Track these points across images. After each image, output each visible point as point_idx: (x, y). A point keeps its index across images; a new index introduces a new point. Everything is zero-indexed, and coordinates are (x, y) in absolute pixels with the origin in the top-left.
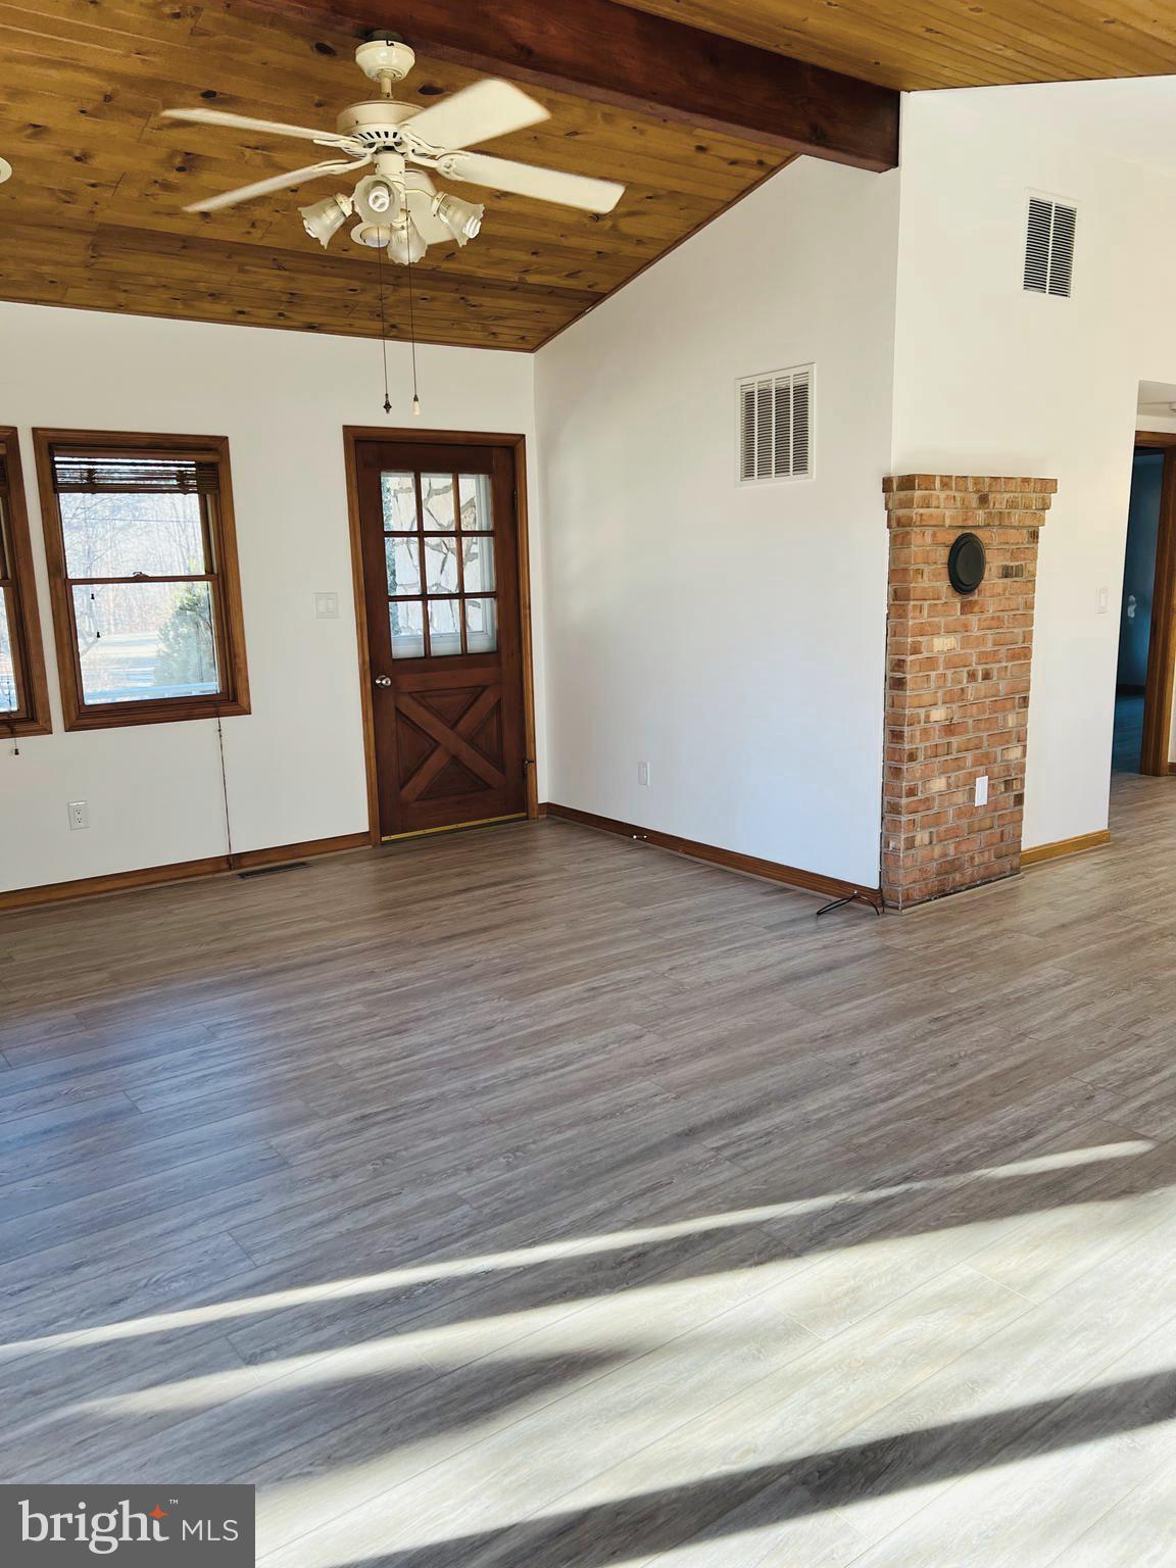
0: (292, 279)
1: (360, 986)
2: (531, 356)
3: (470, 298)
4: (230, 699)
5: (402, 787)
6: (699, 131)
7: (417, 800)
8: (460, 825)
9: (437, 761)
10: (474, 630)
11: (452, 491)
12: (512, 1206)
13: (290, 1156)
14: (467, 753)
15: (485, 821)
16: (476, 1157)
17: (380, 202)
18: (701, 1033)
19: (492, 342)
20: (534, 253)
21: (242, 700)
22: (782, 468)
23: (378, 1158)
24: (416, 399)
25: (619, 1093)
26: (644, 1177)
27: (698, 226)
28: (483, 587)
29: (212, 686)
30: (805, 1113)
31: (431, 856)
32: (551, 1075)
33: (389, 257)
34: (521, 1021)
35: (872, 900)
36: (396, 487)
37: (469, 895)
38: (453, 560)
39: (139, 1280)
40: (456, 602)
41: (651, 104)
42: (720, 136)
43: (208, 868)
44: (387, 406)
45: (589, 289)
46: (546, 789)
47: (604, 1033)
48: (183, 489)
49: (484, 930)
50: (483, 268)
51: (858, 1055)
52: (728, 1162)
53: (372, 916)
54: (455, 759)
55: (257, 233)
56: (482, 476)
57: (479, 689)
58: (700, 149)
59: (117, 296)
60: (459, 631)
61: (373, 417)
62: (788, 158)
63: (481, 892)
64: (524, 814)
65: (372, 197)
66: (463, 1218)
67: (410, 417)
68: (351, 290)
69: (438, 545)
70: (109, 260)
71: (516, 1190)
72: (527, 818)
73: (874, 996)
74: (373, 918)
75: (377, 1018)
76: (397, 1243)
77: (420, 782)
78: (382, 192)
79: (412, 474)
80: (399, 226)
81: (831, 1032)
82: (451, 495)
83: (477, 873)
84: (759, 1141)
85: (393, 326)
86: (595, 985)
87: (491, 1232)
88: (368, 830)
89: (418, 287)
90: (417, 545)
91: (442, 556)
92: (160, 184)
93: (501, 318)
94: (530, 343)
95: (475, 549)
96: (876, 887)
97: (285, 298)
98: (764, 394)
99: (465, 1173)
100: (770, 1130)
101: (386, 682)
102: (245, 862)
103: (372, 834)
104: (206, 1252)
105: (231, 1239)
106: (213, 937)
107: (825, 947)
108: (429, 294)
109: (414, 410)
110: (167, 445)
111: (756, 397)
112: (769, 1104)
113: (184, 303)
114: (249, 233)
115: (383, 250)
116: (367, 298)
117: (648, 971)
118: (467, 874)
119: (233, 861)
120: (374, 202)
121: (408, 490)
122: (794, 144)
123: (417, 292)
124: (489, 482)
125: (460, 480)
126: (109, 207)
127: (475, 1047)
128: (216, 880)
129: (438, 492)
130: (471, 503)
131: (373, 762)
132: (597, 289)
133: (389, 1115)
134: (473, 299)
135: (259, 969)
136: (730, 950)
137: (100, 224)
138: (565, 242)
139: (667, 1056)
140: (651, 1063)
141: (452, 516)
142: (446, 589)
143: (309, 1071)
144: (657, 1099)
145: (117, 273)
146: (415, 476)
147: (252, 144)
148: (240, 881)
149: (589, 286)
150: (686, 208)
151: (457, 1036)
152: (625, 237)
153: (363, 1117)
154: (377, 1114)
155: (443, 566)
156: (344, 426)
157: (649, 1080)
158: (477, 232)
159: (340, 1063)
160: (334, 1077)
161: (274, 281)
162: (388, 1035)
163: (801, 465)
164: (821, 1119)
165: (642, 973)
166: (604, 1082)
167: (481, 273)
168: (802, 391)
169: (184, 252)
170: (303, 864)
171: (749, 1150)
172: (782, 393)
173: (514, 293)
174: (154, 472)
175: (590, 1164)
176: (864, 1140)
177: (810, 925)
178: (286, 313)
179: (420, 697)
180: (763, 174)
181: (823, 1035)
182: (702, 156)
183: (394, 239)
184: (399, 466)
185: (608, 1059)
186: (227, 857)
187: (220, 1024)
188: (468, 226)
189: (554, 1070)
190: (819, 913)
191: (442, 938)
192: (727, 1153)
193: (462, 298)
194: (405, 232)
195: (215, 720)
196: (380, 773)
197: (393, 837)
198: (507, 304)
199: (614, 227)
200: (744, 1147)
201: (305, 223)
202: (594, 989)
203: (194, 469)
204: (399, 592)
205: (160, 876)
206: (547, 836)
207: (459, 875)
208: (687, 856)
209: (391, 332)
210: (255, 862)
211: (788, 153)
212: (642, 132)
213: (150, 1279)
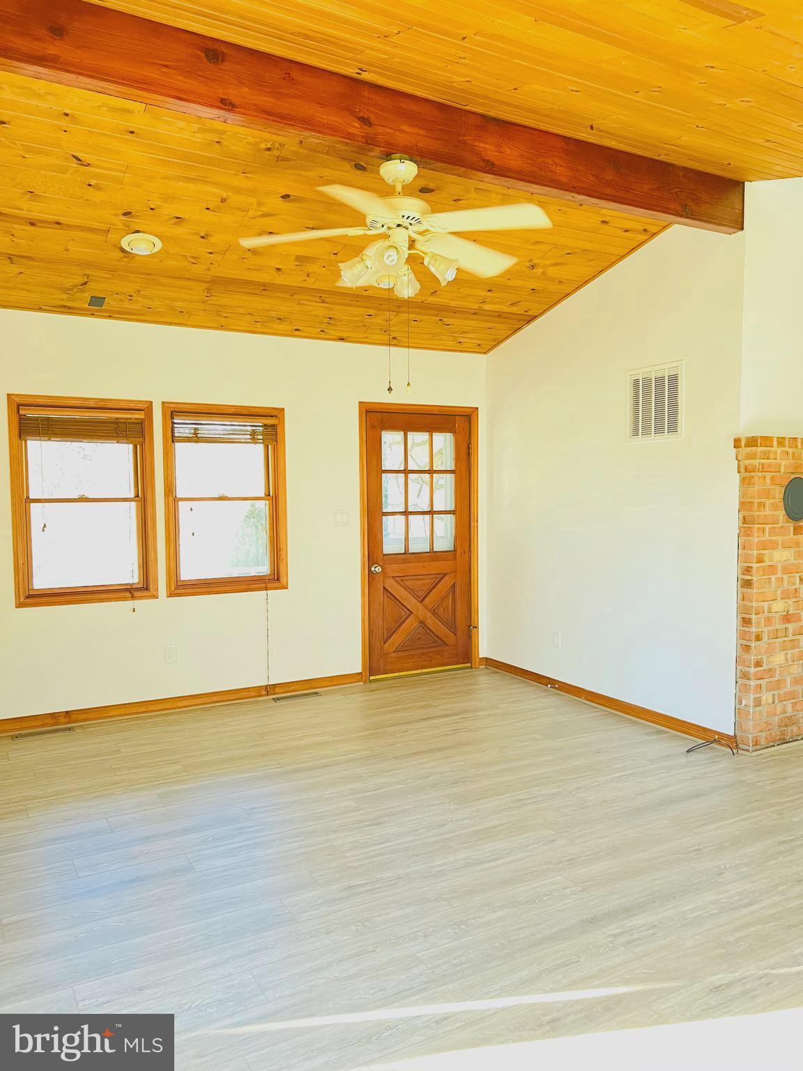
0: (331, 309)
1: (351, 786)
2: (484, 356)
3: (445, 320)
4: (274, 580)
5: (385, 642)
6: (603, 211)
7: (395, 652)
8: (424, 671)
9: (410, 624)
10: (438, 535)
11: (428, 444)
12: (458, 969)
13: (296, 914)
14: (431, 621)
15: (442, 668)
16: (431, 927)
17: (391, 258)
18: (601, 841)
19: (459, 348)
20: (489, 291)
21: (283, 579)
22: (659, 430)
23: (360, 921)
24: (409, 384)
25: (538, 884)
26: (558, 955)
27: (601, 271)
28: (446, 506)
29: (264, 569)
30: (683, 912)
31: (404, 692)
32: (487, 865)
33: (395, 293)
34: (465, 822)
35: (729, 743)
36: (391, 441)
37: (430, 722)
38: (427, 489)
39: (185, 1004)
40: (427, 517)
41: (573, 194)
42: (619, 214)
43: (253, 694)
44: (390, 389)
45: (526, 313)
46: (485, 647)
47: (527, 835)
48: (254, 440)
49: (440, 749)
50: (455, 301)
51: (723, 867)
52: (623, 948)
53: (361, 734)
54: (422, 623)
55: (311, 280)
56: (448, 434)
57: (441, 576)
58: (604, 222)
59: (221, 320)
60: (428, 536)
61: (380, 396)
62: (665, 227)
63: (436, 721)
64: (470, 664)
65: (385, 257)
66: (421, 975)
67: (403, 397)
68: (368, 315)
69: (416, 479)
70: (216, 298)
71: (460, 956)
72: (471, 667)
73: (733, 820)
74: (362, 736)
75: (362, 812)
76: (372, 991)
77: (397, 639)
78: (392, 252)
79: (403, 433)
80: (402, 274)
81: (700, 847)
82: (427, 447)
83: (435, 706)
84: (646, 933)
85: (394, 338)
86: (520, 797)
87: (441, 989)
88: (361, 671)
89: (413, 313)
90: (403, 479)
91: (419, 486)
92: (252, 252)
93: (466, 332)
94: (486, 347)
95: (441, 482)
96: (732, 734)
97: (326, 320)
98: (647, 381)
99: (422, 939)
100: (656, 923)
101: (378, 569)
102: (277, 690)
103: (363, 674)
104: (233, 986)
105: (251, 976)
106: (254, 744)
107: (694, 778)
108: (418, 317)
109: (407, 392)
110: (245, 413)
111: (641, 383)
112: (655, 902)
113: (261, 324)
114: (305, 280)
115: (391, 290)
116: (378, 321)
117: (560, 790)
118: (428, 707)
119: (269, 689)
120: (387, 259)
121: (399, 443)
122: (670, 218)
123: (412, 316)
124: (453, 438)
125: (433, 437)
126: (219, 266)
127: (432, 839)
128: (257, 702)
129: (419, 445)
130: (440, 452)
131: (367, 623)
132: (530, 313)
133: (369, 887)
134: (447, 321)
135: (282, 769)
136: (622, 776)
137: (213, 276)
138: (510, 283)
139: (575, 857)
140: (562, 862)
141: (427, 460)
142: (421, 508)
143: (313, 848)
144: (568, 891)
145: (221, 306)
146: (404, 434)
147: (310, 226)
148: (273, 704)
149: (525, 311)
150: (593, 260)
151: (418, 830)
152: (551, 279)
153: (350, 887)
154: (360, 885)
155: (420, 492)
156: (360, 402)
157: (561, 875)
158: (454, 277)
159: (335, 844)
160: (330, 855)
161: (319, 310)
162: (369, 825)
163: (673, 428)
164: (696, 918)
165: (555, 791)
166: (526, 874)
167: (453, 303)
168: (674, 379)
169: (264, 292)
170: (316, 693)
171: (639, 939)
172: (659, 381)
173: (475, 316)
174: (235, 430)
175: (517, 940)
176: (731, 939)
177: (683, 760)
178: (328, 329)
179: (400, 580)
180: (647, 237)
181: (694, 848)
182: (605, 227)
183: (399, 282)
184: (393, 427)
185: (530, 856)
186: (266, 687)
187: (253, 808)
188: (448, 274)
189: (489, 862)
190: (688, 751)
191: (410, 754)
192: (622, 940)
193: (441, 320)
194: (406, 278)
195: (264, 592)
196: (371, 631)
197: (378, 677)
198: (472, 323)
199: (543, 273)
200: (635, 936)
201: (342, 273)
202: (519, 800)
203: (261, 428)
204: (389, 509)
205: (220, 698)
206: (484, 680)
207: (422, 707)
208: (588, 703)
209: (393, 342)
210: (285, 690)
211: (665, 224)
212: (565, 213)
213: (193, 1003)
